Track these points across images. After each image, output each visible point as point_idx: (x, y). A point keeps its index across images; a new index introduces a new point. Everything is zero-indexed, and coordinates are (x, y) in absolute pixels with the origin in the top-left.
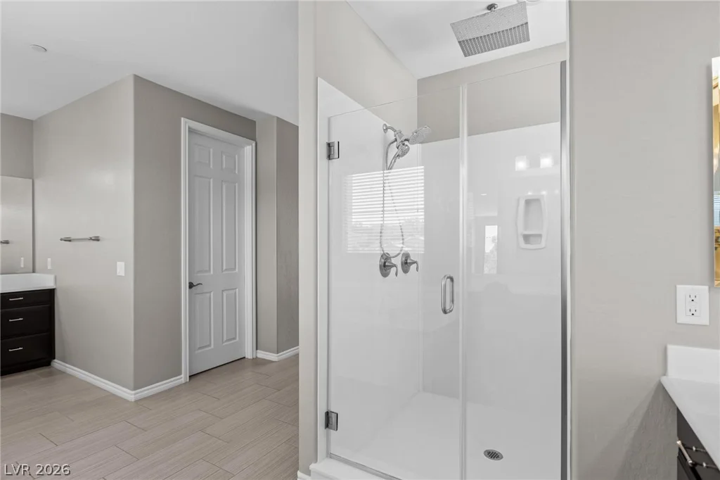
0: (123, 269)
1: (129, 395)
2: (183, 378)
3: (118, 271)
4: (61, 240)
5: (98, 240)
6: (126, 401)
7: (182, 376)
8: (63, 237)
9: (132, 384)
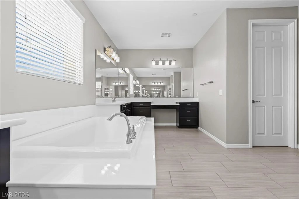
0: (222, 92)
1: (225, 145)
2: (249, 145)
3: (220, 93)
4: (201, 85)
5: (212, 83)
6: (223, 147)
7: (249, 144)
8: (201, 84)
9: (225, 140)
